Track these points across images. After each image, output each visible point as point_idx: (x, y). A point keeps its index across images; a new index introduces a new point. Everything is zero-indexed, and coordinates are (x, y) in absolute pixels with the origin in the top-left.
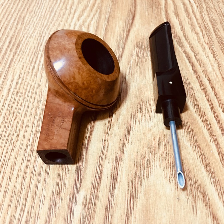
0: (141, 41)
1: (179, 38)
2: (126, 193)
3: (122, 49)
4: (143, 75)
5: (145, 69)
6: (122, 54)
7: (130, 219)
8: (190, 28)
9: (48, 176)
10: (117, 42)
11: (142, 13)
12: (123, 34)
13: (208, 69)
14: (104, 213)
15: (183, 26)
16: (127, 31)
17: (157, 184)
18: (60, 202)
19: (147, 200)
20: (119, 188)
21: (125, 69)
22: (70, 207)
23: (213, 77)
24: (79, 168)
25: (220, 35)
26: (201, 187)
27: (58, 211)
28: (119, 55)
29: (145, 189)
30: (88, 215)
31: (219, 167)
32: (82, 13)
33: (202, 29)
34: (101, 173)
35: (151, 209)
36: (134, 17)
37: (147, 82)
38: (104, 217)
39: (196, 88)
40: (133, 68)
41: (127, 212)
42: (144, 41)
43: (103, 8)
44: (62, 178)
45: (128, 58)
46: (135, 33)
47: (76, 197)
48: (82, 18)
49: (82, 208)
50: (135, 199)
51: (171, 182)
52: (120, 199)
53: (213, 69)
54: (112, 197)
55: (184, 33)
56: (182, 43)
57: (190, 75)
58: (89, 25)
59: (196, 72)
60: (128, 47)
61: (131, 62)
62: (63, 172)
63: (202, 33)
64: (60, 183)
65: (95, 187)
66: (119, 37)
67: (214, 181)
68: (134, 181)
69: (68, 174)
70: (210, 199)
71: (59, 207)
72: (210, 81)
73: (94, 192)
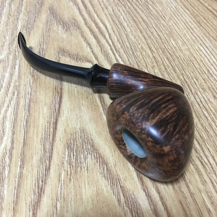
4: (79, 196)
5: (81, 185)
6: (50, 162)
10: (43, 143)
11: (70, 92)
12: (50, 129)
16: (53, 122)
21: (55, 189)
39: (145, 208)
40: (66, 187)
43: (22, 87)
45: (58, 169)
57: (136, 186)
59: (142, 180)
60: (57, 149)
61: (63, 176)
72: (159, 193)
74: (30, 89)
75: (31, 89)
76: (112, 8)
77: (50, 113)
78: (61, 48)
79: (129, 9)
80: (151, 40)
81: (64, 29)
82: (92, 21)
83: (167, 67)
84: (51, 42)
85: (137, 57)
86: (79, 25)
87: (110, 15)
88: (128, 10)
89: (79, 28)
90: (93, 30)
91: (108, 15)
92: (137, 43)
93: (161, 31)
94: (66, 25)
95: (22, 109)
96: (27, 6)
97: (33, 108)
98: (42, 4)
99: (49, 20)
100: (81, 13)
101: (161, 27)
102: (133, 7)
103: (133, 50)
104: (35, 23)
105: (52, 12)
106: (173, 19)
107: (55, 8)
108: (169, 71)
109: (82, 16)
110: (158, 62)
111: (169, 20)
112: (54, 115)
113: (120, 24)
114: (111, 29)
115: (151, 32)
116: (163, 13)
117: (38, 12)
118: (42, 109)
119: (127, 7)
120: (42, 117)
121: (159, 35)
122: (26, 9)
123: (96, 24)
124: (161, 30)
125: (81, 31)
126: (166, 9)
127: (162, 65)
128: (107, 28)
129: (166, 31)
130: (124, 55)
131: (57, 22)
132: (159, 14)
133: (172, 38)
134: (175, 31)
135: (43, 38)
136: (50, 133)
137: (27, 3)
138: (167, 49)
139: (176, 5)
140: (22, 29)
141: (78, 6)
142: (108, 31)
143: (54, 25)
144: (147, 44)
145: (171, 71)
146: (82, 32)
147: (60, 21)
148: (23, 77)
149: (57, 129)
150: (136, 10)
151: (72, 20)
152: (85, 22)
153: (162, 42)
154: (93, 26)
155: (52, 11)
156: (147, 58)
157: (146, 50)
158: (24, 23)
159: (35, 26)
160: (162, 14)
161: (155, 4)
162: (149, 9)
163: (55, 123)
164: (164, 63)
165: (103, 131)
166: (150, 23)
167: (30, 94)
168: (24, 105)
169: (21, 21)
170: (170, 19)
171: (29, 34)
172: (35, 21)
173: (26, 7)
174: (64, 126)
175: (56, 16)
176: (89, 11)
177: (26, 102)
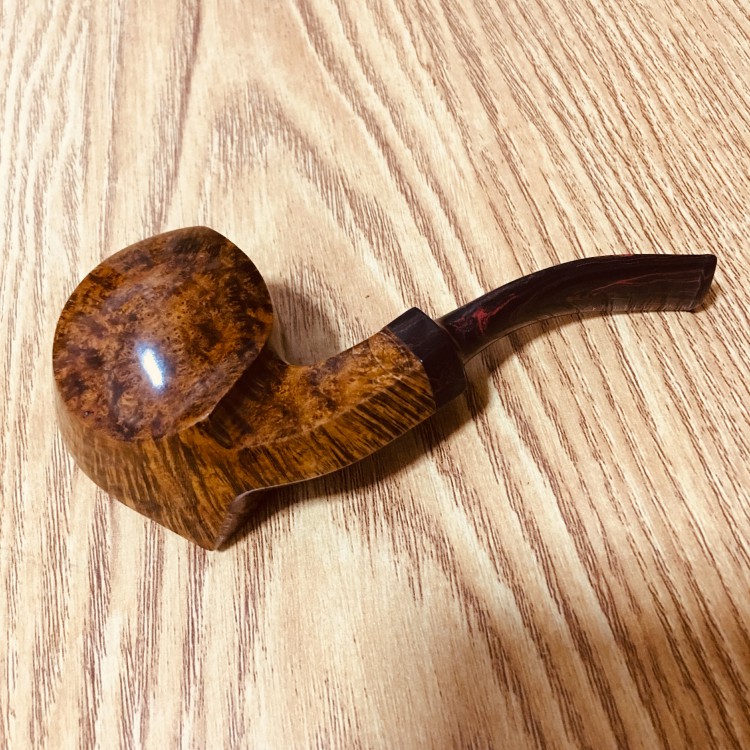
0: (229, 105)
1: (343, 65)
2: (233, 591)
3: (174, 147)
7: (250, 655)
8: (372, 23)
9: (17, 597)
13: (434, 156)
14: (182, 658)
15: (350, 22)
17: (313, 544)
18: (61, 658)
19: (291, 594)
20: (214, 581)
22: (89, 666)
23: (449, 179)
24: (98, 552)
25: (466, 27)
26: (429, 523)
27: (58, 684)
28: (168, 171)
29: (283, 566)
30: (139, 673)
31: (476, 453)
32: (34, 46)
33: (411, 16)
34: (160, 551)
35: (304, 614)
36: (198, 21)
37: (261, 241)
38: (182, 668)
41: (241, 641)
42: (238, 100)
44: (56, 592)
46: (206, 78)
47: (100, 636)
48: (35, 63)
49: (122, 659)
50: (258, 599)
51: (351, 527)
52: (219, 609)
53: (450, 153)
54: (197, 611)
55: (355, 46)
56: (353, 84)
58: (61, 86)
62: (55, 574)
63: (412, 34)
64: (52, 608)
65: (149, 594)
66: (158, 106)
67: (462, 497)
68: (252, 550)
69: (69, 578)
70: (455, 548)
71: (59, 674)
73: (148, 608)
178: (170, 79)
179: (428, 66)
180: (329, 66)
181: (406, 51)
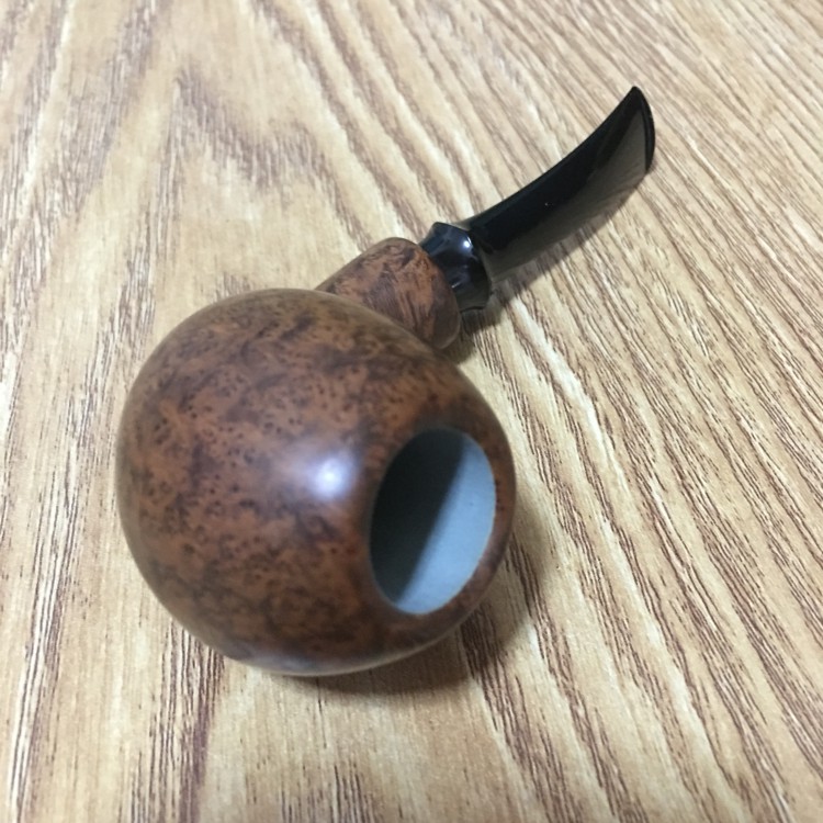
74: (63, 521)
75: (72, 518)
76: (482, 65)
77: (169, 667)
78: (233, 278)
79: (561, 66)
80: (688, 218)
81: (249, 177)
82: (387, 133)
83: (789, 369)
84: (183, 247)
85: (626, 316)
86: (323, 156)
87: (472, 97)
88: (557, 71)
89: (323, 169)
90: (390, 177)
91: (465, 98)
92: (619, 240)
93: (735, 174)
94: (258, 156)
95: (12, 648)
96: (73, 68)
97: (76, 642)
98: (144, 58)
99: (179, 135)
100: (330, 97)
101: (731, 149)
102: (583, 56)
103: (598, 275)
104: (109, 154)
105: (193, 93)
106: (783, 107)
107: (207, 73)
108: (804, 388)
109: (339, 108)
110: (739, 342)
111: (763, 114)
112: (189, 685)
113: (525, 142)
114: (482, 171)
115: (682, 178)
116: (732, 81)
117: (127, 99)
118: (122, 647)
119: (554, 59)
120: (124, 697)
121: (724, 193)
122: (68, 87)
123: (408, 148)
124: (734, 165)
125: (336, 184)
126: (744, 63)
127: (764, 355)
128: (464, 165)
129: (757, 172)
130: (558, 305)
131: (218, 143)
132: (713, 87)
133: (796, 208)
134: (802, 170)
135: (144, 226)
136: (163, 804)
137: (73, 56)
138: (775, 267)
139: (789, 41)
140: (42, 187)
141: (316, 60)
142: (467, 181)
143: (199, 161)
144: (667, 242)
145: (816, 388)
146: (337, 189)
147: (231, 136)
148: (31, 450)
149: (204, 775)
150: (595, 69)
151: (289, 132)
152: (355, 141)
153: (745, 227)
154: (394, 158)
155: (195, 92)
156: (681, 319)
157: (668, 277)
158: (56, 152)
159: (108, 166)
160: (729, 86)
161: (687, 40)
162: (657, 61)
163: (195, 738)
164: (771, 346)
165: (472, 784)
166: (675, 131)
167: (65, 551)
168: (25, 620)
169: (43, 142)
170: (770, 111)
171: (77, 210)
172: (107, 141)
173: (71, 76)
174: (244, 757)
175: (211, 116)
176: (371, 83)
177: (37, 599)
178: (159, 732)
179: (741, 784)
180: (519, 748)
181: (684, 733)
